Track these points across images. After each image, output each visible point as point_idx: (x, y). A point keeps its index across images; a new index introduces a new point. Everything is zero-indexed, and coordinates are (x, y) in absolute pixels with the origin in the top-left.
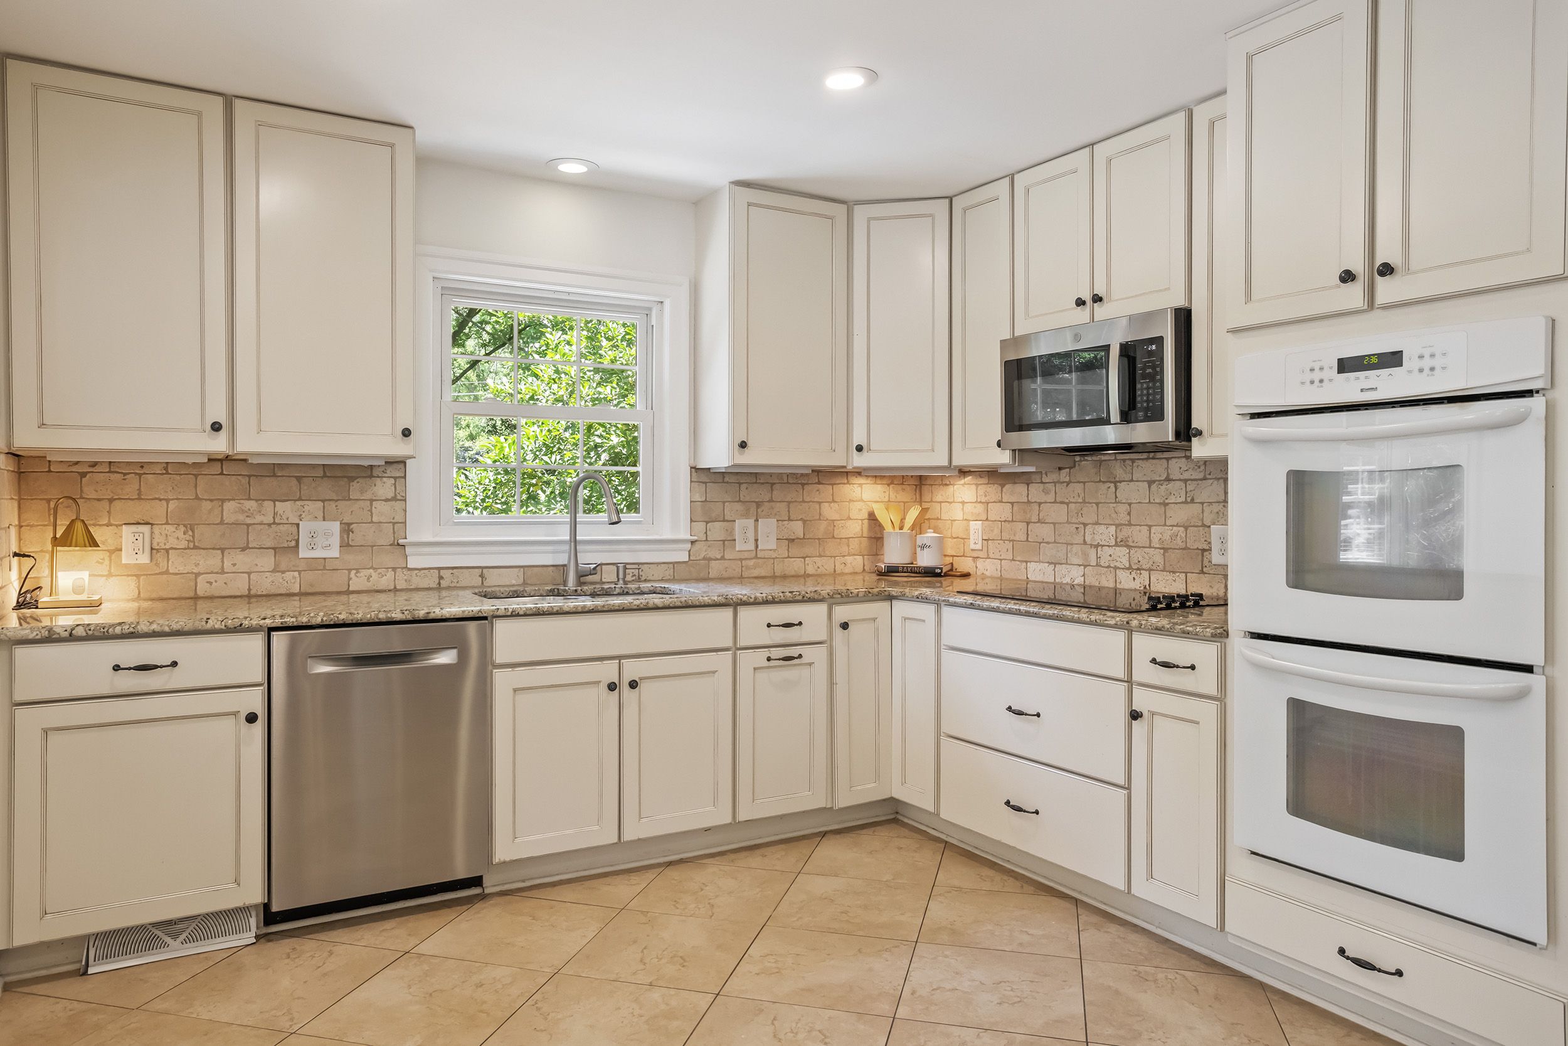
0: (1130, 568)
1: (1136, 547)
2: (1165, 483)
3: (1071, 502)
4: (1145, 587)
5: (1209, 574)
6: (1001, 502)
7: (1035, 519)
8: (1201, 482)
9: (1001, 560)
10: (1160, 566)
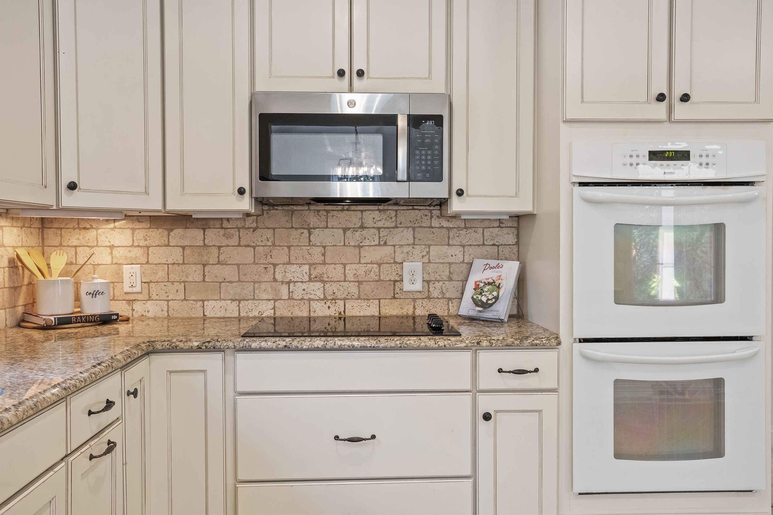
0: (325, 299)
1: (331, 281)
2: (360, 230)
3: (259, 246)
4: (340, 313)
5: (400, 299)
6: (168, 245)
7: (213, 260)
8: (393, 229)
9: (168, 301)
10: (356, 296)
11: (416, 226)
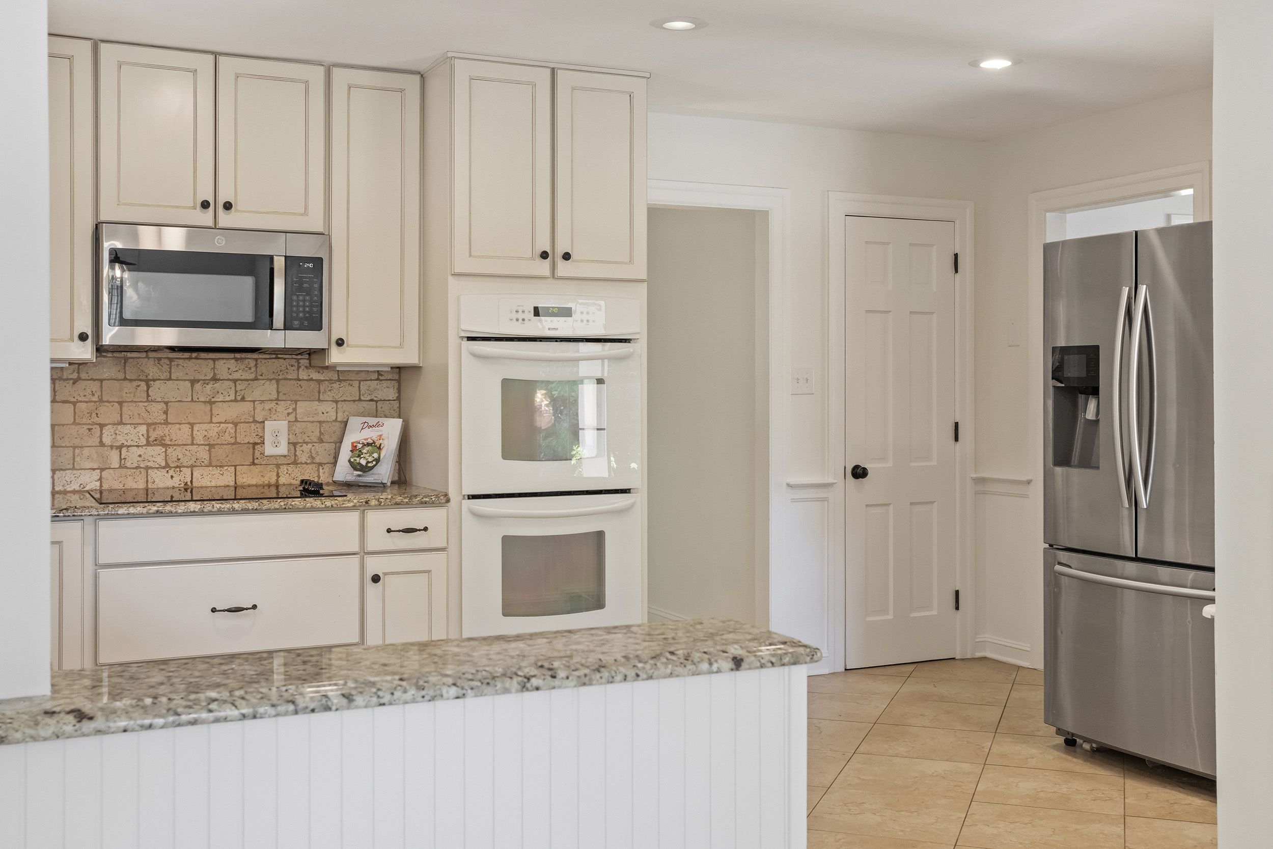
0: (167, 466)
1: (174, 445)
2: (212, 383)
3: (81, 402)
4: (186, 484)
5: (261, 465)
8: (252, 382)
10: (206, 462)
11: (280, 377)
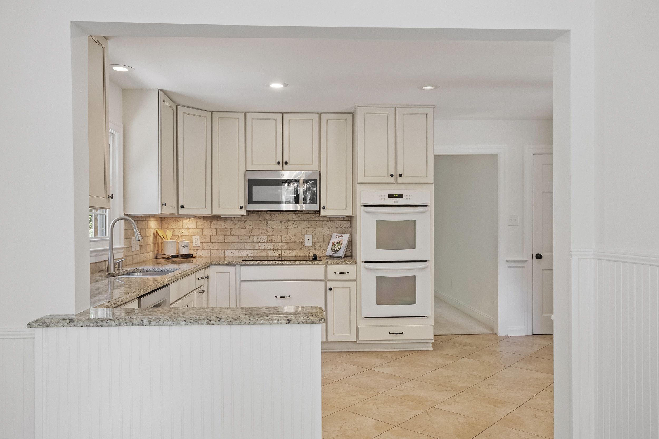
0: (273, 249)
1: (276, 242)
2: (287, 222)
3: (247, 228)
4: (279, 255)
5: (303, 249)
6: (211, 228)
7: (229, 234)
8: (300, 222)
9: (210, 250)
10: (285, 248)
11: (310, 220)
